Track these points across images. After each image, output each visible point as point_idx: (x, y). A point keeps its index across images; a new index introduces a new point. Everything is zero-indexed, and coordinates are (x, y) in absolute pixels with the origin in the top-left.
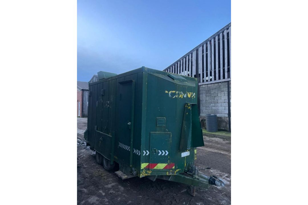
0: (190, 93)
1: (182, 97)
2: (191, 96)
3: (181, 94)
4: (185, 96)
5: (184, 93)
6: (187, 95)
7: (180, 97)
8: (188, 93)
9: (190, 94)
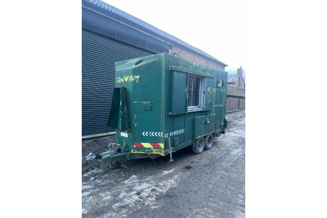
0: (127, 76)
1: (120, 82)
2: (128, 79)
3: (119, 79)
4: (122, 81)
5: (122, 78)
6: (124, 79)
7: (118, 82)
8: (125, 77)
9: (126, 78)
